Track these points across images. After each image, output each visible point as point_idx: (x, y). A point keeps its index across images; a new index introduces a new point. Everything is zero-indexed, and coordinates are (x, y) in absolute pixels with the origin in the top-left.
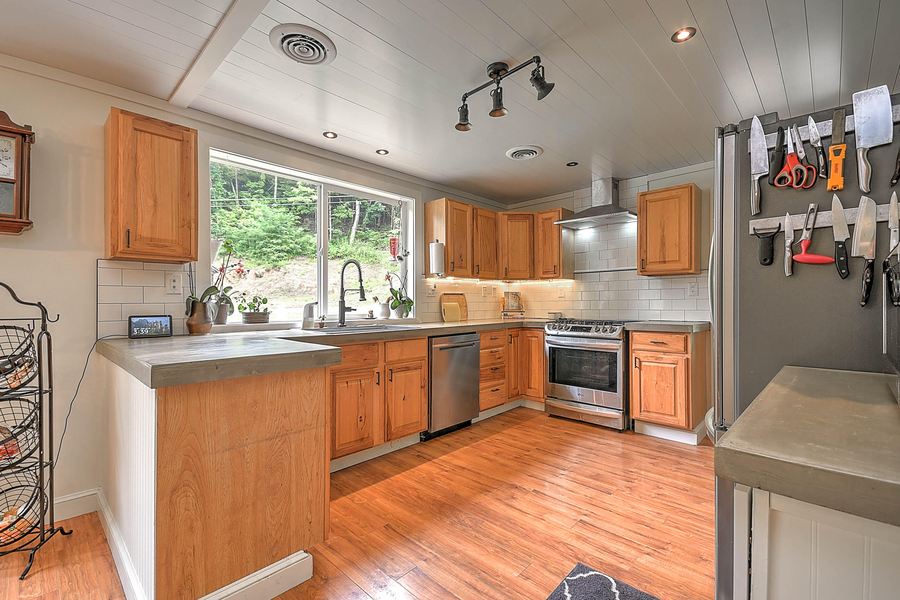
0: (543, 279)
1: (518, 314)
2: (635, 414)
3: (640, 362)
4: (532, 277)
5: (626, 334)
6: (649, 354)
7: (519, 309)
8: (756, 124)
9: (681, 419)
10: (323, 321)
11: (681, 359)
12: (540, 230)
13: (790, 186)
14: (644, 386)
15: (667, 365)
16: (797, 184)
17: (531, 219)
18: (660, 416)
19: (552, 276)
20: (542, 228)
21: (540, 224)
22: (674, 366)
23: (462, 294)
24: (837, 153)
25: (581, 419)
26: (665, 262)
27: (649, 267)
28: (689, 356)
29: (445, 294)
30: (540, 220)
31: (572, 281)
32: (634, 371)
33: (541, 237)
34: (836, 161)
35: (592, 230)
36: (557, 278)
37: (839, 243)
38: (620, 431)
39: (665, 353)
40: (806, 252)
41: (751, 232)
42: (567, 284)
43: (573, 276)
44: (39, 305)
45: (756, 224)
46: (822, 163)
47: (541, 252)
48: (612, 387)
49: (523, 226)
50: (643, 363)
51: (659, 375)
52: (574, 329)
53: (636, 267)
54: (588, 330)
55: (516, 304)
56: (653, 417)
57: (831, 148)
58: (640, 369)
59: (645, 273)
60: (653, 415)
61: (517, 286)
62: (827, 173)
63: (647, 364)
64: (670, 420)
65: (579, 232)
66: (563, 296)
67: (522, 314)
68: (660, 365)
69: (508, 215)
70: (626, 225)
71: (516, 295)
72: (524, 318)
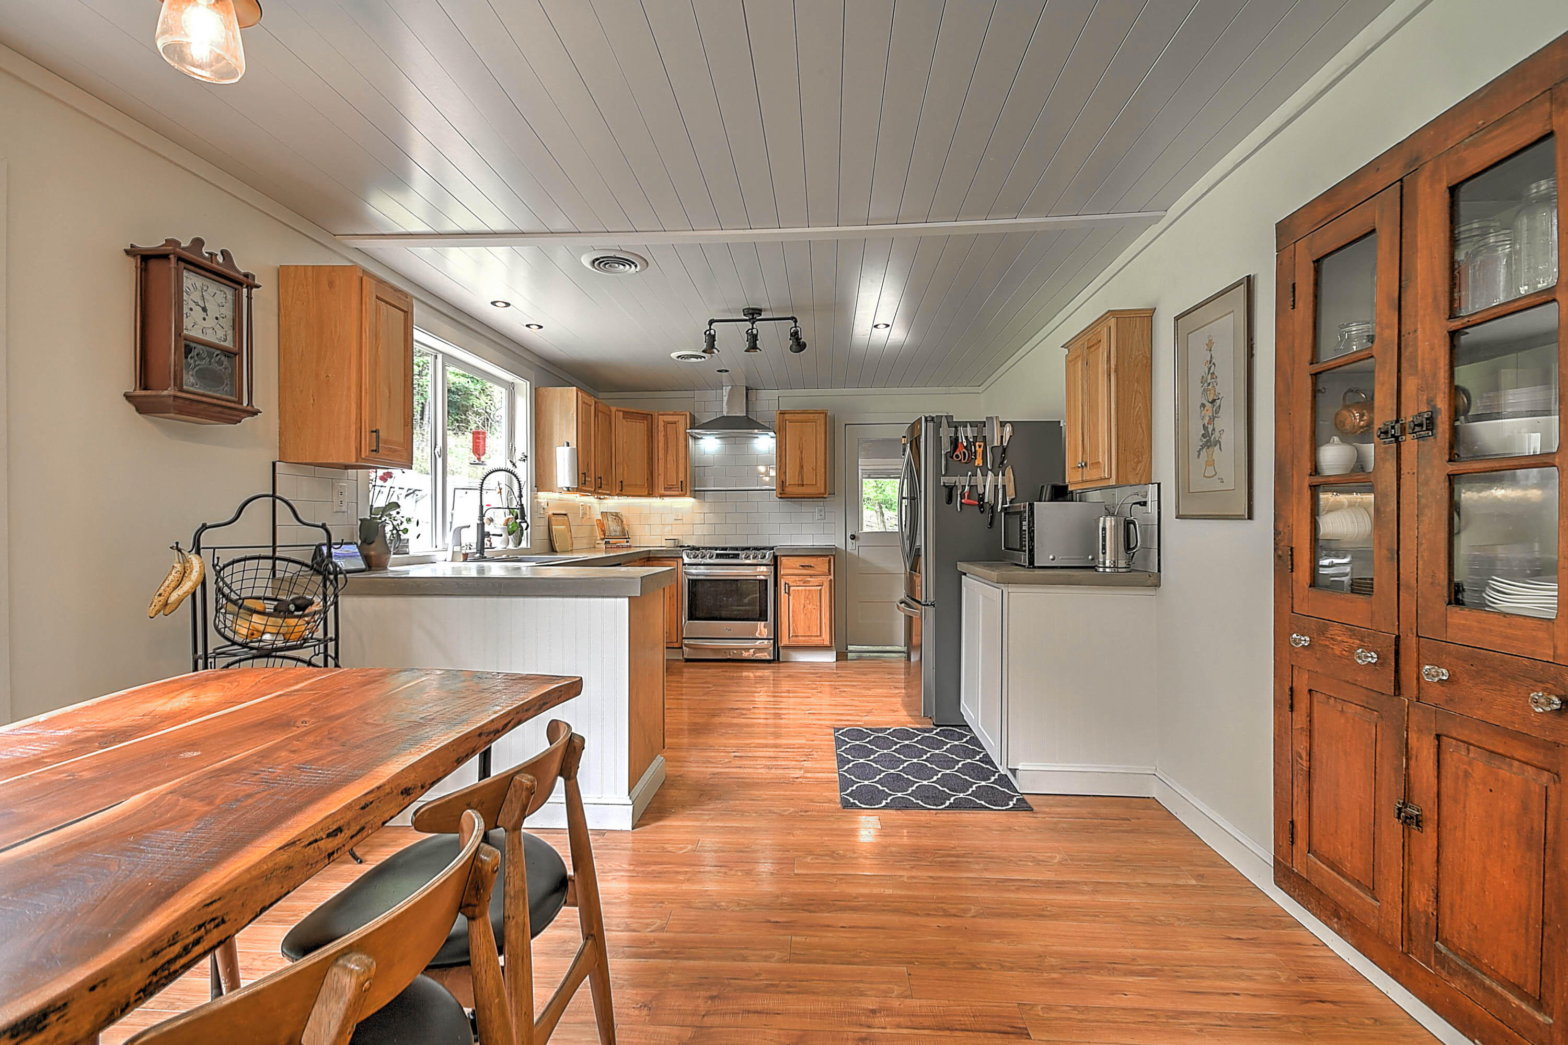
0: (662, 496)
1: (623, 542)
2: (784, 641)
3: (789, 587)
4: (650, 495)
5: (775, 558)
6: (797, 578)
7: (625, 535)
8: (944, 421)
9: (826, 639)
10: (468, 551)
11: (826, 580)
12: (661, 435)
13: (960, 460)
14: (793, 611)
15: (813, 588)
16: (964, 459)
17: (648, 418)
18: (808, 638)
19: (677, 493)
20: (663, 433)
21: (661, 428)
22: (820, 588)
23: (565, 515)
24: (980, 446)
25: (729, 657)
26: (803, 485)
27: (788, 490)
28: (832, 577)
29: (554, 514)
30: (661, 424)
31: (692, 500)
32: (783, 596)
33: (661, 444)
34: (980, 451)
35: (718, 441)
36: (684, 496)
37: (979, 495)
38: (769, 661)
39: (811, 576)
40: (968, 498)
41: (942, 484)
42: (687, 502)
43: (695, 494)
44: (323, 526)
45: (943, 480)
46: (973, 450)
47: (661, 463)
48: (763, 617)
49: (640, 427)
50: (792, 588)
51: (807, 598)
52: (718, 556)
53: (775, 488)
54: (736, 556)
55: (619, 528)
56: (801, 641)
57: (977, 444)
58: (789, 594)
59: (783, 496)
60: (800, 638)
61: (613, 503)
62: (975, 456)
63: (795, 588)
64: (816, 641)
65: (701, 441)
66: (679, 518)
67: (627, 542)
68: (807, 588)
69: (623, 412)
70: (756, 441)
71: (617, 516)
72: (630, 547)
